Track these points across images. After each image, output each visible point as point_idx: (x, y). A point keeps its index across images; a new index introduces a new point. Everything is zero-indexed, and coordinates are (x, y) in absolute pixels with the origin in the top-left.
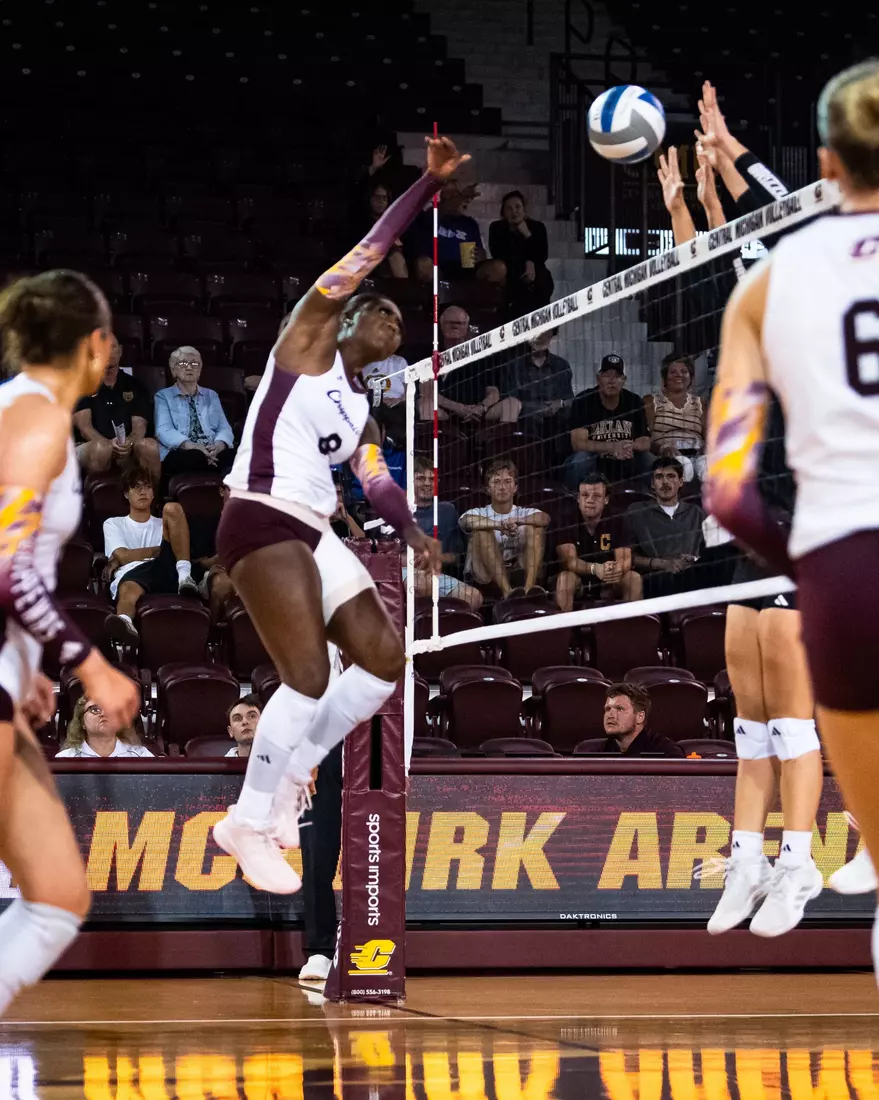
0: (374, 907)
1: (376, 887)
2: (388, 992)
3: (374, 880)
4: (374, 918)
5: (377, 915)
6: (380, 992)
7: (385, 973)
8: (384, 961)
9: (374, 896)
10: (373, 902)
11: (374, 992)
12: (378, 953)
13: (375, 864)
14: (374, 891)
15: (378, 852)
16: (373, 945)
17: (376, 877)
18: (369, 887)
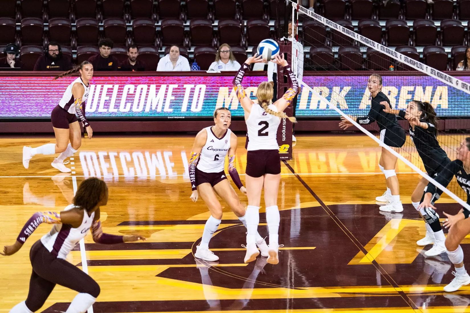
0: (284, 136)
1: (285, 131)
2: (287, 157)
3: (284, 129)
4: (284, 139)
5: (285, 138)
6: (285, 157)
7: (287, 153)
8: (287, 150)
9: (284, 133)
10: (284, 135)
11: (284, 158)
12: (285, 148)
13: (284, 125)
14: (284, 132)
15: (285, 122)
16: (284, 146)
17: (285, 129)
18: (283, 131)
